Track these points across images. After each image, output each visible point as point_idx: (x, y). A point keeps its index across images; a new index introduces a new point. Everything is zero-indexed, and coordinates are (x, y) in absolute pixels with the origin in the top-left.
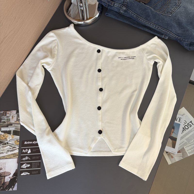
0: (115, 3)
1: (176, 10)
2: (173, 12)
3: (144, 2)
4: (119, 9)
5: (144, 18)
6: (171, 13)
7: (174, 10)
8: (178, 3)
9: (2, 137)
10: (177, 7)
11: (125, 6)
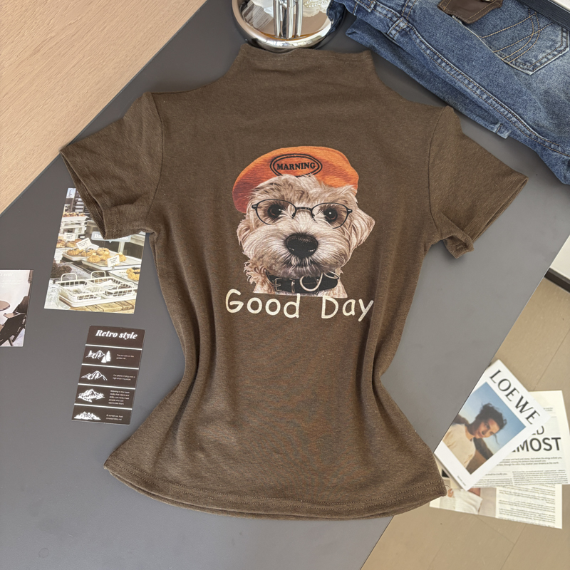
0: (379, 6)
1: (550, 60)
2: (541, 64)
3: (463, 19)
4: (388, 26)
5: (453, 61)
6: (535, 67)
7: (546, 60)
8: (560, 43)
9: (93, 256)
10: (555, 53)
11: (405, 18)
